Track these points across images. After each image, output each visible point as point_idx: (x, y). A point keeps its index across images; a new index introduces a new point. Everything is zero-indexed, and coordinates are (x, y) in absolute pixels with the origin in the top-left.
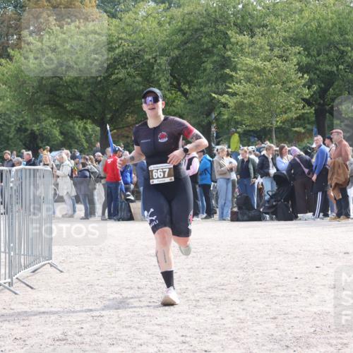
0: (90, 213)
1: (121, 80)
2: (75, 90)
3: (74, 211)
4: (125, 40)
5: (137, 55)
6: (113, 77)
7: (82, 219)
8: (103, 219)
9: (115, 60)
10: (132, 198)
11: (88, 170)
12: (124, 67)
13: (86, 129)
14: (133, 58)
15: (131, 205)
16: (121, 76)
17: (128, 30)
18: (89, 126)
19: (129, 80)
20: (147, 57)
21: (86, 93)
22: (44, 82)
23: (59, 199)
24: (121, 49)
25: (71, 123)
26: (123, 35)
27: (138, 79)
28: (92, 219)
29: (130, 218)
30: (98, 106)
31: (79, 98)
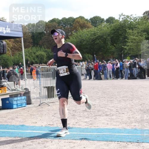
0: (90, 78)
1: (98, 43)
2: (86, 46)
3: (86, 78)
4: (99, 33)
5: (102, 37)
6: (96, 42)
7: (89, 80)
8: (94, 79)
9: (96, 38)
10: (101, 74)
11: (89, 67)
12: (98, 40)
13: (89, 56)
14: (101, 37)
15: (101, 76)
16: (98, 42)
17: (100, 30)
18: (90, 55)
19: (100, 43)
20: (105, 37)
21: (88, 47)
22: (78, 44)
23: (82, 75)
24: (98, 35)
25: (85, 55)
26: (98, 32)
27: (102, 43)
28: (91, 80)
29: (101, 79)
30: (92, 50)
31: (87, 48)
